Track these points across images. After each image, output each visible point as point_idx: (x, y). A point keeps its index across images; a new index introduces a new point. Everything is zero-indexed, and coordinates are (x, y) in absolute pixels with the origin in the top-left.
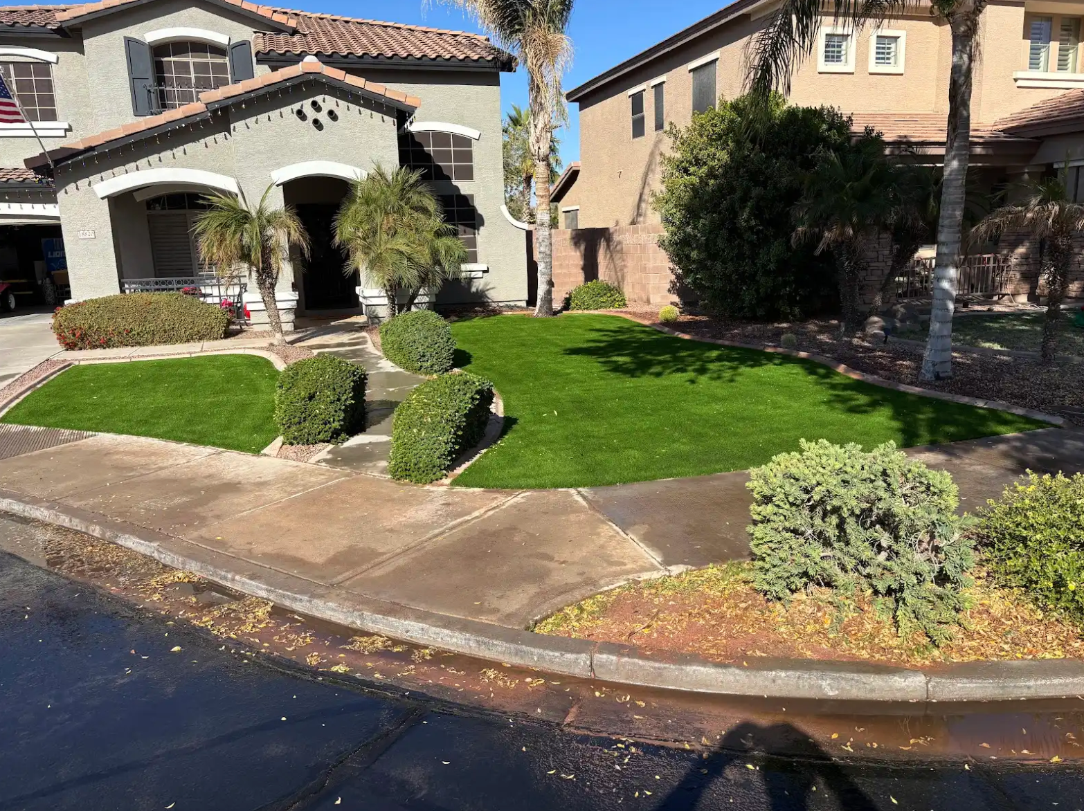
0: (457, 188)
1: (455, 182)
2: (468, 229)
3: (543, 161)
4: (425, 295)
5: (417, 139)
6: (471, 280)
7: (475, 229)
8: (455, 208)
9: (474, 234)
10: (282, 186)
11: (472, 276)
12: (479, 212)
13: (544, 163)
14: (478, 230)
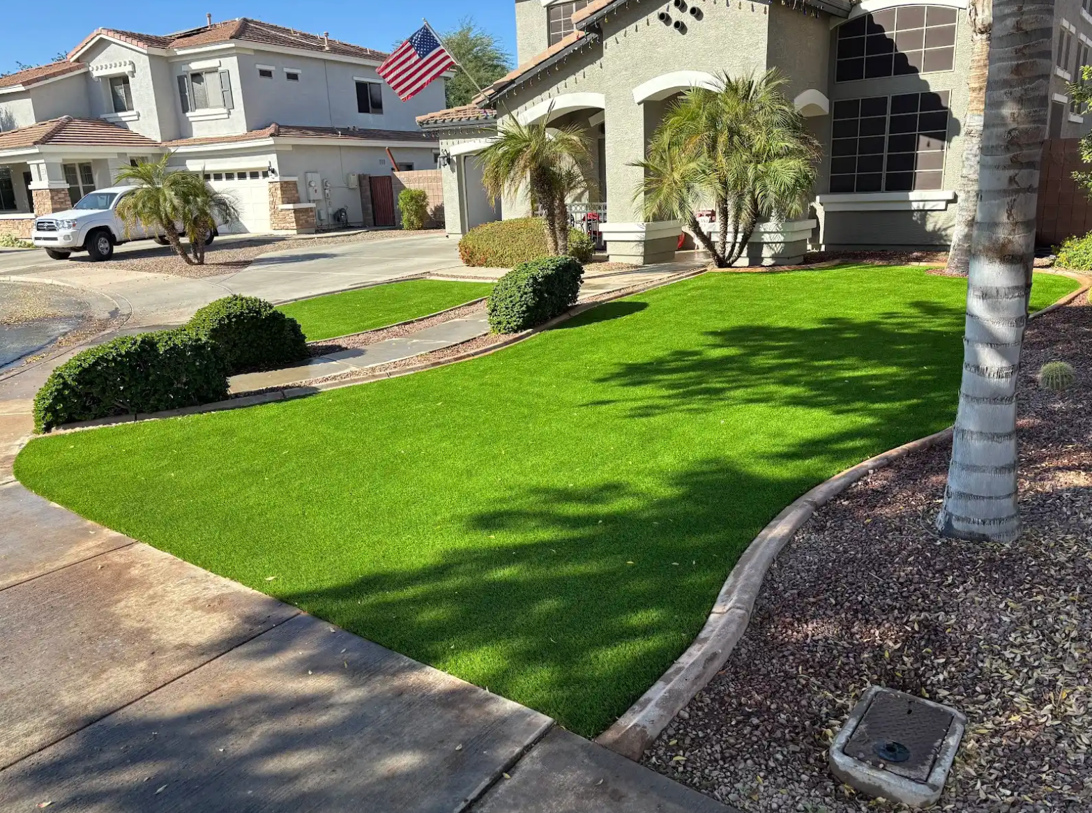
0: (925, 83)
1: (923, 75)
2: (934, 141)
3: (982, 33)
4: (777, 232)
5: (876, 22)
6: (924, 213)
7: (944, 140)
8: (919, 113)
9: (942, 148)
10: (642, 105)
11: (926, 208)
12: (955, 115)
13: (984, 36)
14: (949, 141)
